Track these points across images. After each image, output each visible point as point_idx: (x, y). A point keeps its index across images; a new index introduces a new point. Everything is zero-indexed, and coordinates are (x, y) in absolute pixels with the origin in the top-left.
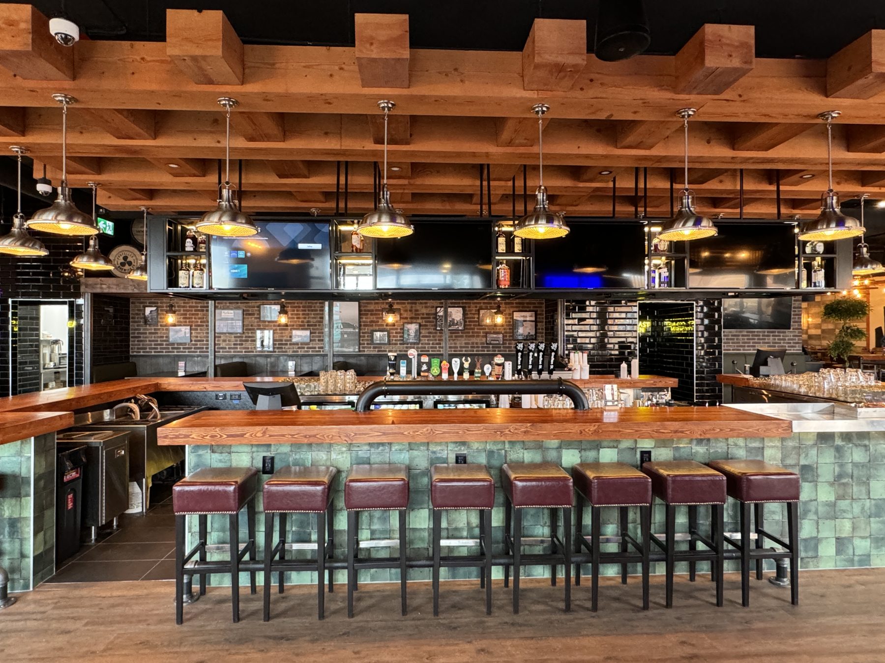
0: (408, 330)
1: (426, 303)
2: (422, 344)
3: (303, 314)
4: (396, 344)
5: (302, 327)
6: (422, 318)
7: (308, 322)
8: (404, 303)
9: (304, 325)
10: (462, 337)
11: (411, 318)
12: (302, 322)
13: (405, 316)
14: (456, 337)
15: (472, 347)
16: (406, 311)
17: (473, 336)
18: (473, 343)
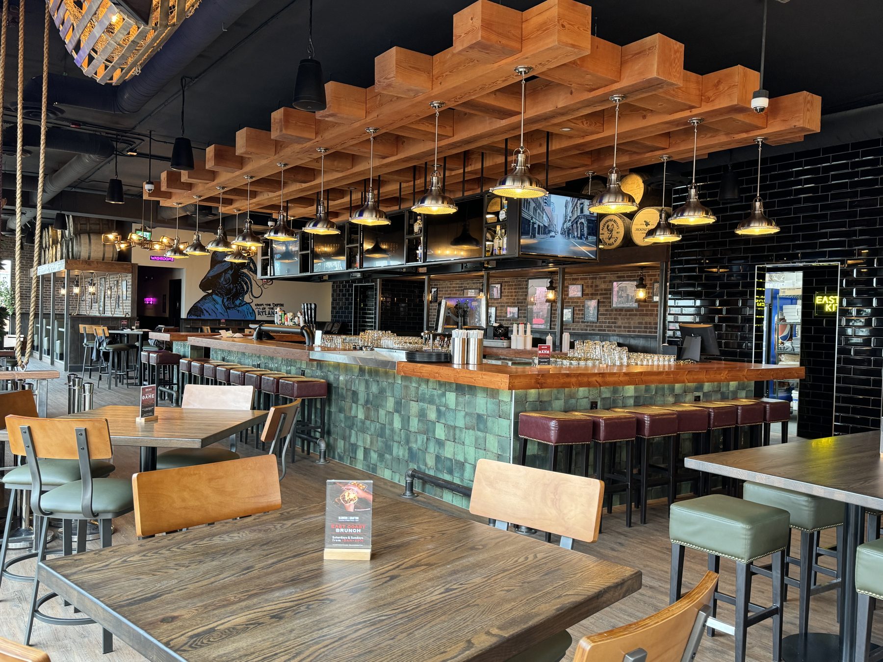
0: (588, 307)
1: (605, 278)
2: (600, 322)
3: (515, 292)
4: (578, 322)
5: (513, 305)
6: (601, 294)
7: (518, 299)
8: (586, 279)
9: (515, 303)
10: (636, 315)
11: (592, 294)
12: (514, 299)
13: (586, 292)
14: (630, 315)
15: (646, 328)
16: (587, 286)
17: (647, 315)
18: (646, 323)
